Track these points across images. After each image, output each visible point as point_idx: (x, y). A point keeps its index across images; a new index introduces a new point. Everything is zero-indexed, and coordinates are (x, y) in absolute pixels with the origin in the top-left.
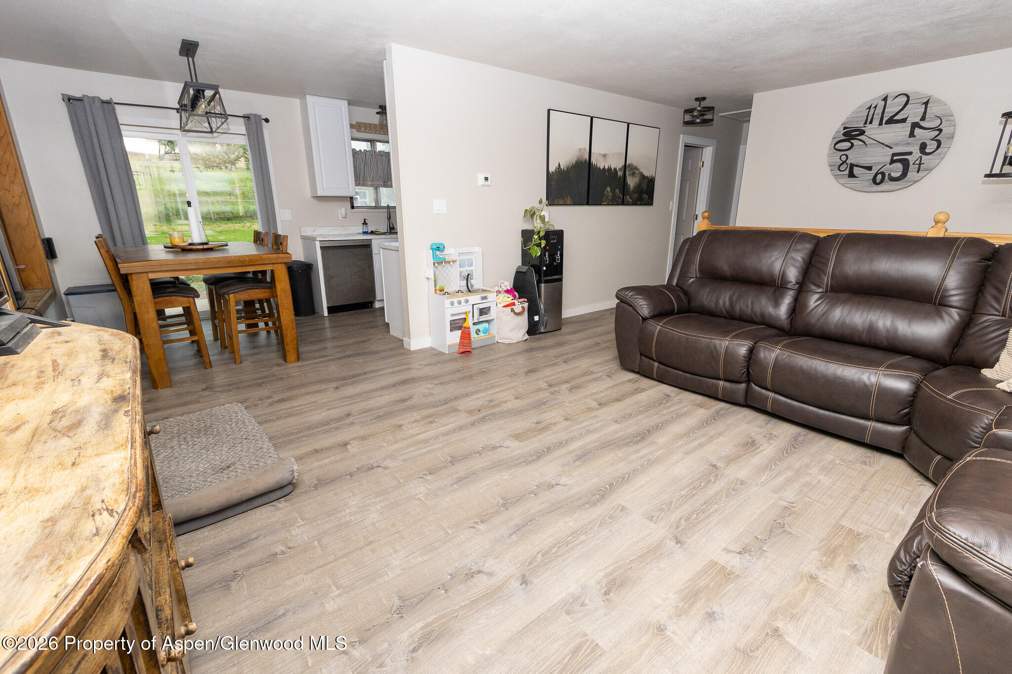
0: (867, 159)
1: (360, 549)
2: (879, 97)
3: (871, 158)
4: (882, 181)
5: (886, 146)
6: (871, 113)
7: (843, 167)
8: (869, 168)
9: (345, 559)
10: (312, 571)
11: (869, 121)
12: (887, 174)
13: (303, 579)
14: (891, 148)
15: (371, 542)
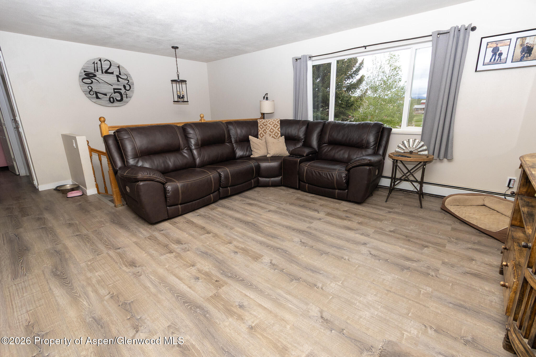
0: (102, 90)
1: (395, 293)
2: (97, 58)
3: (104, 90)
4: (114, 102)
5: (110, 84)
6: (96, 66)
7: (92, 93)
8: (106, 95)
9: (406, 296)
10: (425, 306)
11: (96, 70)
12: (114, 98)
13: (431, 306)
14: (112, 86)
15: (387, 290)
